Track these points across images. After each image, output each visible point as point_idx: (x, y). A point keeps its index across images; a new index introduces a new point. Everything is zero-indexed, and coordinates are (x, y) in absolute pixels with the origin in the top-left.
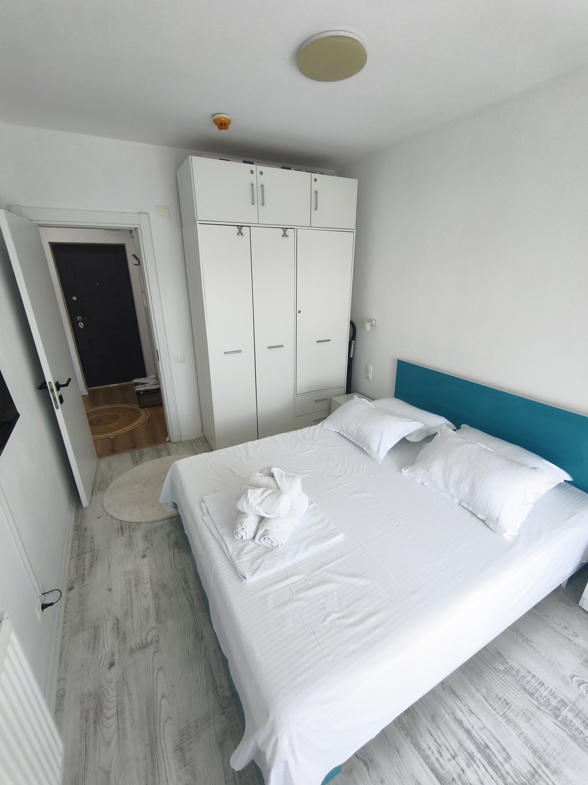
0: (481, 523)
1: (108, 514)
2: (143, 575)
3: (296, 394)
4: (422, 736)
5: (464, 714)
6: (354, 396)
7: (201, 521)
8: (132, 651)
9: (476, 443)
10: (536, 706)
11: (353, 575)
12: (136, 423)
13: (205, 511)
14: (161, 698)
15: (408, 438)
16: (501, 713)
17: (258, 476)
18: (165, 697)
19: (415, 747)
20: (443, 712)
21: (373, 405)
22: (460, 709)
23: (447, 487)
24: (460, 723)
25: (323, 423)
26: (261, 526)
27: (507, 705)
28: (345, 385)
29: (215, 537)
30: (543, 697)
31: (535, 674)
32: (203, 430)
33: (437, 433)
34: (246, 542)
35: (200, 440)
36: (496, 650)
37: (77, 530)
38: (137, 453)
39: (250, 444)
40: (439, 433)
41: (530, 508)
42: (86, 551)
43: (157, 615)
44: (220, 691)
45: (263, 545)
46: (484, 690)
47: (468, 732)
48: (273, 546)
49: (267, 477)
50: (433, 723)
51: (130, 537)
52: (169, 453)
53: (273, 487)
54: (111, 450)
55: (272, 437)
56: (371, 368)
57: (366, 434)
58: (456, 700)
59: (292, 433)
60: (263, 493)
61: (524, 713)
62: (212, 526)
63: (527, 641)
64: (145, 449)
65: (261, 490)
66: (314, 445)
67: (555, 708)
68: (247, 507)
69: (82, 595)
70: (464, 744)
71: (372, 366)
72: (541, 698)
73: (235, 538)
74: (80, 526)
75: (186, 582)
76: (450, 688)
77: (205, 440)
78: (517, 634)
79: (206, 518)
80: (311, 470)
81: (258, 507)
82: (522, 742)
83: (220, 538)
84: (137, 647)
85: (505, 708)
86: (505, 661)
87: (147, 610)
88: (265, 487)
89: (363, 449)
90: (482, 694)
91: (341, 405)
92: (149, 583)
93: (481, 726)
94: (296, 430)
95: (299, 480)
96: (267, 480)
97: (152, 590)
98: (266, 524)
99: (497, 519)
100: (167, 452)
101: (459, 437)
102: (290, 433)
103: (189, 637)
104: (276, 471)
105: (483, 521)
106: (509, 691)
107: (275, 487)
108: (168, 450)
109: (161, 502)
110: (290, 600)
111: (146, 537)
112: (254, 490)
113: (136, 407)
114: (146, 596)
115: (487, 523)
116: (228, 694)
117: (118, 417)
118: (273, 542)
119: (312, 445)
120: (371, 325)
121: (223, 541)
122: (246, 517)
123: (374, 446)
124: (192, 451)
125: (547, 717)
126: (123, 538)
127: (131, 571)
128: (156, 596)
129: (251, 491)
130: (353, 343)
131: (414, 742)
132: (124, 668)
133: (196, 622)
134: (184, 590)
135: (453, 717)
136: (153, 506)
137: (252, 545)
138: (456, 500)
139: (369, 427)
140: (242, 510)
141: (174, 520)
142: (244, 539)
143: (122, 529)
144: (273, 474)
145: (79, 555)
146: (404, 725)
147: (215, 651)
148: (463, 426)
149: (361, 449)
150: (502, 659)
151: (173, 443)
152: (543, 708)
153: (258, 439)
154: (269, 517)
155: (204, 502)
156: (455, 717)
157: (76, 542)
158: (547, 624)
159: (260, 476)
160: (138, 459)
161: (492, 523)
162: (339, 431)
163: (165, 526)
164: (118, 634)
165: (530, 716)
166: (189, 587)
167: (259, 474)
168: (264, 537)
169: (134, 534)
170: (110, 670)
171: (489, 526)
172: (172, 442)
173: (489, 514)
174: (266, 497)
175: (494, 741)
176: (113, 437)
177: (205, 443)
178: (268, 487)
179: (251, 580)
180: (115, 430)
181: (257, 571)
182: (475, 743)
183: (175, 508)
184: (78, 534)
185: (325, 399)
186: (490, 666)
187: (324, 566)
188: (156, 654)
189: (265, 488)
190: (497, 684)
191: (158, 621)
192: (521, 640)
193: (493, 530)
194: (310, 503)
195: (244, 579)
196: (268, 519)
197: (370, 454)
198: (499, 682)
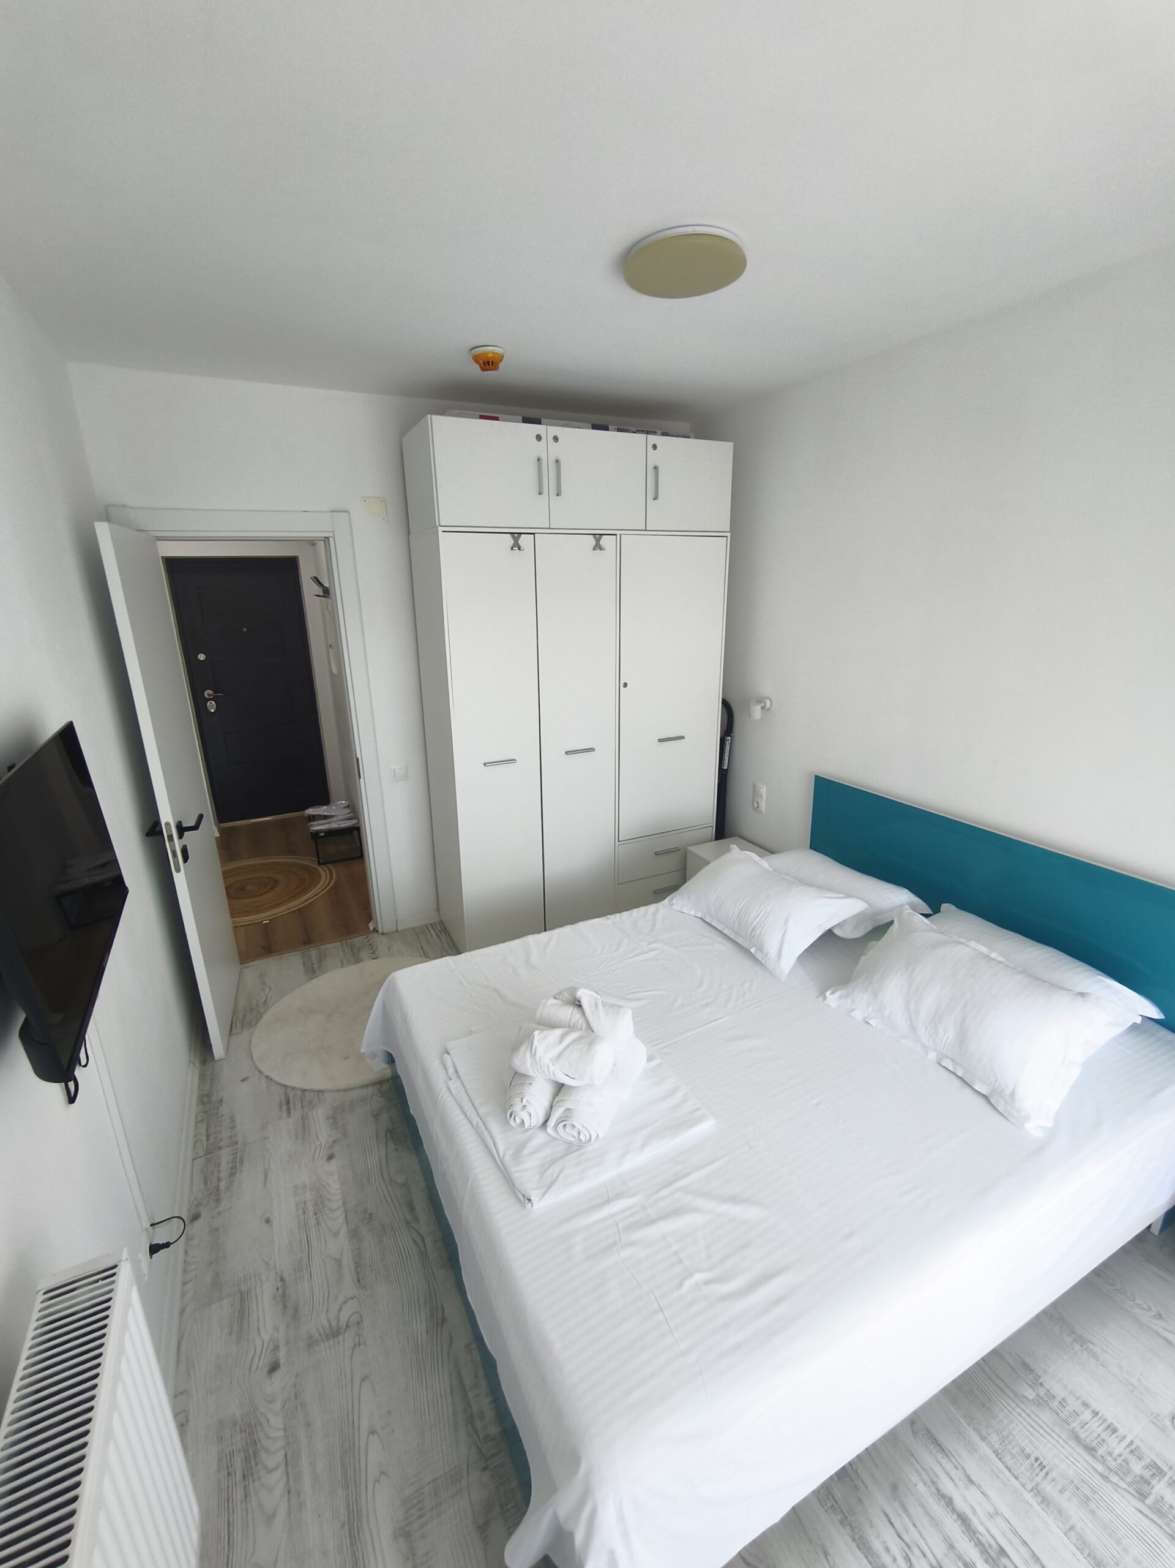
0: (981, 1102)
1: (260, 1072)
2: (329, 1193)
3: (619, 841)
4: (872, 1526)
5: (955, 1484)
6: (732, 846)
7: (444, 1090)
8: (311, 1343)
9: (968, 944)
10: (1101, 1475)
11: (733, 1199)
12: (312, 892)
13: (451, 1071)
14: (368, 1436)
15: (837, 932)
16: (1029, 1486)
17: (551, 1005)
18: (375, 1433)
19: (858, 1547)
20: (914, 1478)
21: (769, 865)
22: (948, 1474)
23: (913, 1029)
24: (949, 1502)
25: (672, 899)
26: (558, 1102)
27: (1041, 1470)
28: (713, 822)
29: (470, 1122)
30: (1114, 1456)
31: (1098, 1409)
32: (438, 909)
33: (892, 922)
34: (529, 1133)
35: (433, 928)
36: (1019, 1357)
37: (203, 1103)
38: (314, 953)
39: (534, 941)
40: (896, 922)
41: (1076, 1072)
42: (222, 1144)
43: (358, 1273)
44: (479, 1425)
45: (561, 1137)
46: (994, 1438)
47: (963, 1520)
48: (581, 1140)
49: (568, 1006)
50: (894, 1500)
51: (304, 1118)
52: (374, 953)
53: (579, 1027)
54: (263, 947)
55: (574, 926)
56: (763, 790)
57: (756, 922)
58: (940, 1456)
59: (612, 917)
60: (562, 1038)
61: (1078, 1488)
62: (465, 1100)
63: (1082, 1341)
64: (328, 946)
65: (558, 1032)
66: (656, 942)
67: (1139, 1479)
68: (531, 1064)
69: (217, 1229)
70: (956, 1545)
71: (765, 787)
72: (1110, 1458)
73: (509, 1123)
74: (209, 1095)
75: (412, 1209)
76: (929, 1431)
77: (444, 928)
78: (1061, 1327)
79: (454, 1085)
80: (649, 993)
81: (553, 1064)
82: (1072, 1546)
83: (480, 1123)
84: (320, 1335)
85: (1037, 1475)
86: (1037, 1380)
87: (339, 1262)
88: (564, 1027)
89: (751, 952)
90: (991, 1446)
91: (707, 863)
92: (342, 1209)
93: (991, 1510)
94: (620, 912)
95: (629, 1013)
96: (568, 1013)
97: (347, 1224)
98: (567, 1098)
99: (1012, 1095)
100: (371, 951)
101: (935, 931)
102: (608, 919)
103: (418, 1317)
104: (584, 994)
105: (986, 1098)
106: (1046, 1441)
107: (584, 1026)
108: (372, 948)
109: (363, 1050)
110: (614, 1244)
111: (334, 1119)
112: (545, 1033)
113: (311, 862)
114: (336, 1234)
115: (992, 1102)
116: (494, 1430)
117: (276, 883)
118: (581, 1133)
119: (650, 943)
120: (763, 708)
121: (486, 1129)
122: (531, 1084)
123: (771, 946)
124: (418, 949)
125: (1123, 1497)
126: (291, 1120)
127: (306, 1187)
128: (354, 1234)
129: (540, 1033)
130: (727, 742)
131: (857, 1538)
132: (297, 1375)
133: (431, 1288)
134: (407, 1223)
135: (933, 1489)
136: (346, 1058)
137: (540, 1138)
138: (932, 1056)
139: (760, 910)
140: (522, 1070)
141: (386, 1086)
142: (527, 1125)
143: (288, 1103)
144: (580, 1002)
145: (208, 1152)
146: (836, 1503)
147: (468, 1346)
148: (944, 906)
149: (746, 951)
150: (1031, 1377)
151: (383, 934)
152: (1114, 1479)
153: (545, 930)
154: (575, 1085)
155: (448, 1054)
156: (938, 1491)
157: (203, 1128)
158: (1122, 1309)
159: (557, 1005)
160: (315, 966)
161: (1003, 1102)
162: (704, 914)
163: (370, 1098)
164: (285, 1307)
165: (1089, 1494)
166: (416, 1219)
167: (552, 1001)
168: (564, 1123)
169: (310, 1113)
170: (271, 1378)
171: (998, 1108)
172: (380, 931)
173: (997, 1085)
174: (568, 1046)
175: (1016, 1542)
176: (268, 921)
177: (443, 934)
178: (571, 1027)
179: (541, 1205)
180: (272, 907)
181: (553, 1188)
182: (979, 1544)
183: (389, 1063)
184: (206, 1112)
185: (677, 850)
186: (1007, 1391)
187: (677, 1180)
188: (357, 1347)
189: (566, 1029)
190: (1021, 1426)
191: (360, 1284)
192: (1068, 1339)
193: (1002, 1115)
194: (650, 1058)
195: (528, 1203)
196: (571, 1088)
197: (763, 962)
198: (1025, 1423)
